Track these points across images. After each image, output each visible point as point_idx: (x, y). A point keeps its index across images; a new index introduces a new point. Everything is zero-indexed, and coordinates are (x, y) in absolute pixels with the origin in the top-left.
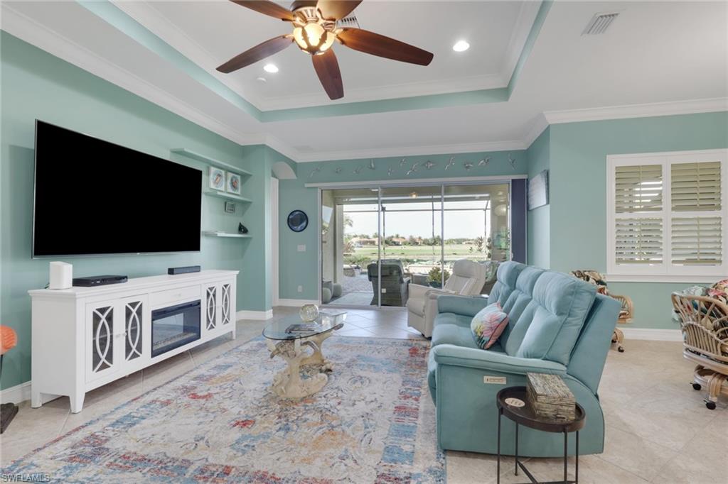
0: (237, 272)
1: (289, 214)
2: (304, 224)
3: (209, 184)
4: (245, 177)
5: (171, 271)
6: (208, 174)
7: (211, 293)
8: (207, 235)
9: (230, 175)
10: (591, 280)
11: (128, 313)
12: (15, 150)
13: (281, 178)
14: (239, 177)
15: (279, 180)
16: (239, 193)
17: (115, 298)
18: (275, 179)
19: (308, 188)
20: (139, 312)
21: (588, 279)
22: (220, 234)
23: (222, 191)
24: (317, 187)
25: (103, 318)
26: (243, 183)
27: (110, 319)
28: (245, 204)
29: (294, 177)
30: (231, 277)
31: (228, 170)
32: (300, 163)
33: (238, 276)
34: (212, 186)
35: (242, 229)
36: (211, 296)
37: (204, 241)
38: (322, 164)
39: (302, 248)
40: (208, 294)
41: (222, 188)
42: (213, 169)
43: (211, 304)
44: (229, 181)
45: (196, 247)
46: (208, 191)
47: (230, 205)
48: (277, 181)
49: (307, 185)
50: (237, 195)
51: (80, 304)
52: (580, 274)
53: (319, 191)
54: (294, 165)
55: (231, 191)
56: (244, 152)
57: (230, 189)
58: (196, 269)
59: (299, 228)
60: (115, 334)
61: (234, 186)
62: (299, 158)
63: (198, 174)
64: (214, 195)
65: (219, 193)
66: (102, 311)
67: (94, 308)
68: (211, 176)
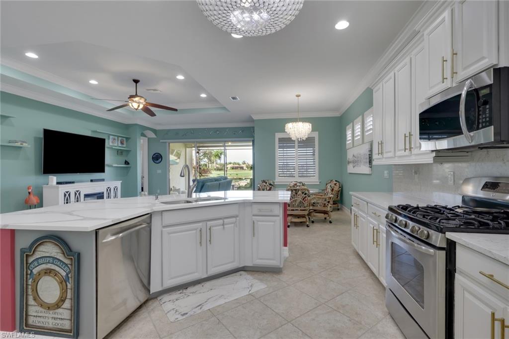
0: (121, 181)
1: (153, 154)
2: (160, 160)
3: (109, 144)
4: (127, 139)
5: (92, 181)
6: (109, 139)
7: (109, 189)
8: (109, 166)
9: (120, 138)
10: (267, 184)
11: (76, 194)
12: (36, 139)
13: (149, 137)
14: (125, 139)
15: (148, 138)
16: (125, 146)
17: (71, 188)
18: (145, 138)
19: (162, 142)
20: (79, 194)
21: (266, 183)
22: (114, 165)
23: (116, 146)
24: (166, 142)
25: (67, 195)
26: (127, 142)
27: (69, 195)
28: (128, 151)
29: (155, 137)
30: (118, 184)
31: (118, 137)
32: (158, 130)
33: (121, 183)
34: (111, 144)
35: (127, 163)
36: (109, 191)
37: (106, 168)
38: (169, 130)
39: (159, 171)
40: (107, 190)
41: (116, 145)
42: (111, 137)
43: (109, 194)
44: (119, 141)
45: (103, 171)
46: (108, 146)
47: (120, 152)
48: (147, 139)
49: (161, 141)
50: (124, 147)
51: (60, 189)
52: (264, 181)
53: (167, 144)
54: (155, 131)
55: (120, 146)
56: (127, 127)
57: (120, 145)
58: (103, 180)
59: (158, 161)
60: (71, 201)
61: (122, 143)
62: (158, 128)
63: (103, 141)
64: (111, 148)
65: (114, 147)
66: (67, 192)
67: (64, 191)
68: (110, 140)
